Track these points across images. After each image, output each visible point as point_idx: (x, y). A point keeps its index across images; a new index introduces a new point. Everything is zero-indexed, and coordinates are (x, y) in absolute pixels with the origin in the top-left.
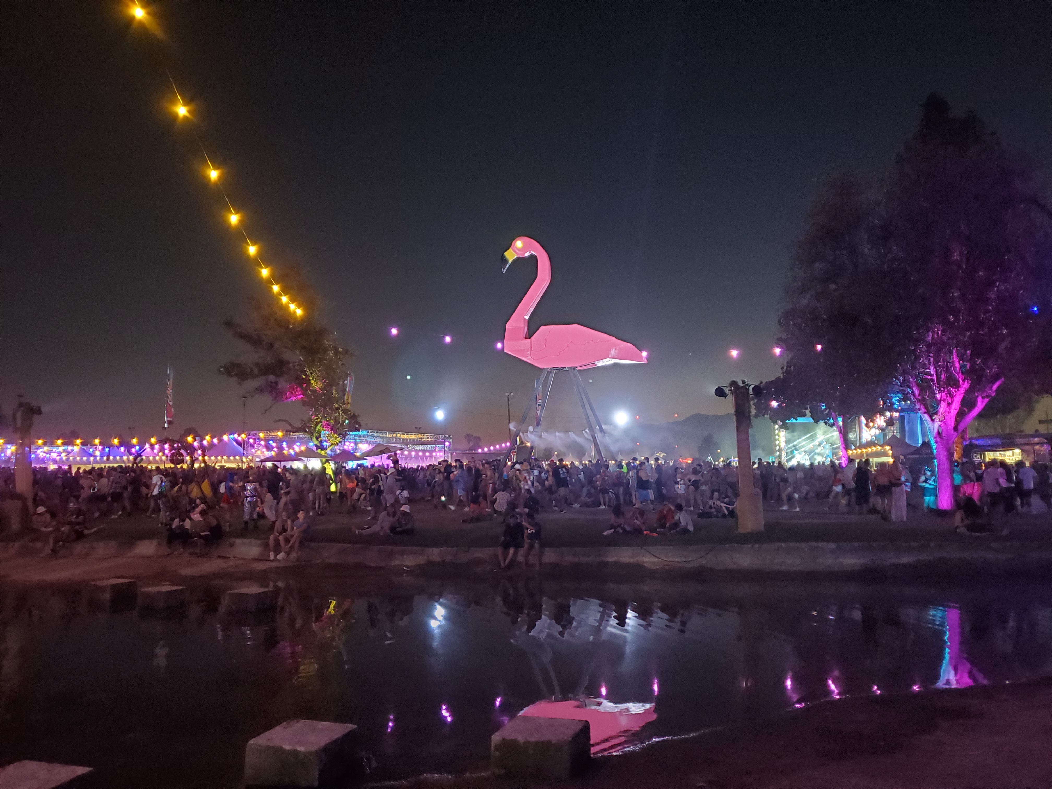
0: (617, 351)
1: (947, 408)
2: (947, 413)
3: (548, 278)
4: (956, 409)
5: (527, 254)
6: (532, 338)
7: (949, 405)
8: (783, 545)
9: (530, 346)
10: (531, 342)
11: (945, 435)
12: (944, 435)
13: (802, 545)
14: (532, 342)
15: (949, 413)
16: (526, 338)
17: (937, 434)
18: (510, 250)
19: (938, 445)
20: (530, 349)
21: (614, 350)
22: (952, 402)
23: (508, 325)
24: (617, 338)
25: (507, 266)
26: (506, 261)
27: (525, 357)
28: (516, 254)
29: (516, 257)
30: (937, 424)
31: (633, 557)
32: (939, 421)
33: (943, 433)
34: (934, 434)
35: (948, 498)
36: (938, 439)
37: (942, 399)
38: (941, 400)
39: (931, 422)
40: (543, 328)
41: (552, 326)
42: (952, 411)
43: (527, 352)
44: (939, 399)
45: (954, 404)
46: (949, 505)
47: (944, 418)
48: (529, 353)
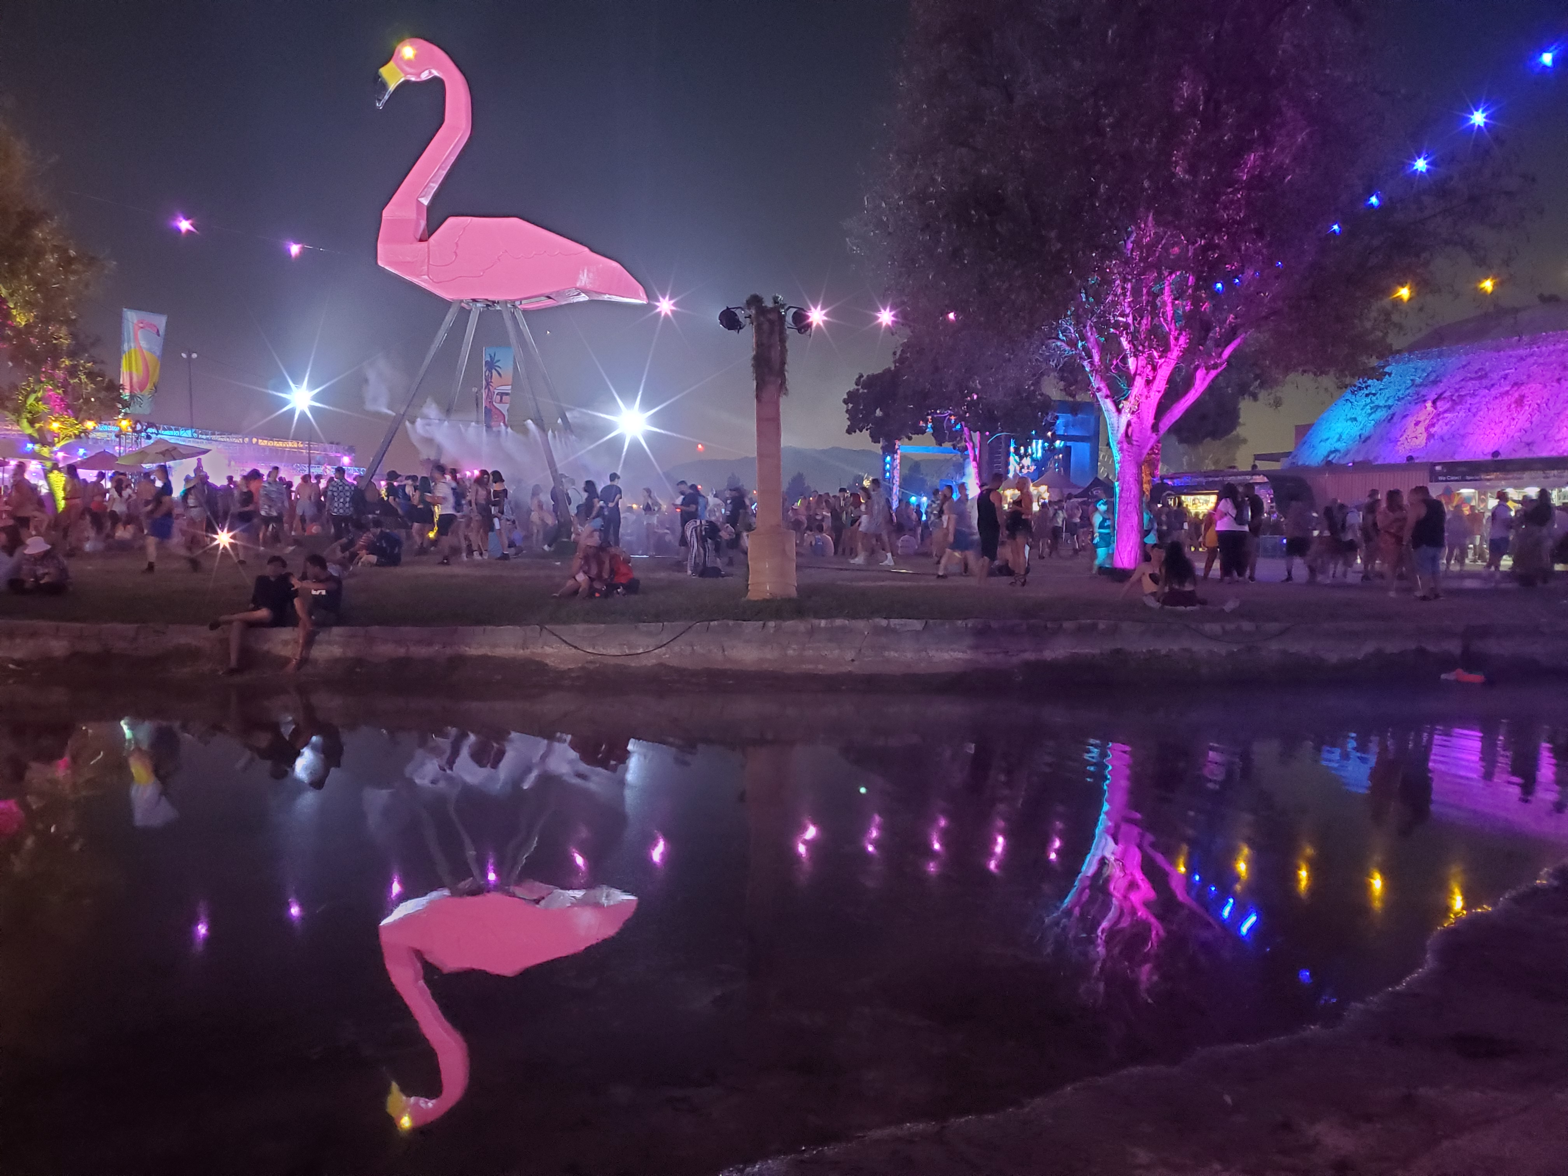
0: (591, 275)
1: (1145, 390)
2: (1143, 399)
3: (464, 126)
4: (1159, 392)
5: (425, 76)
6: (432, 239)
7: (1149, 383)
8: (823, 623)
9: (426, 255)
10: (428, 248)
11: (1137, 439)
12: (1134, 438)
13: (861, 624)
14: (431, 248)
15: (1147, 397)
16: (421, 240)
17: (1124, 435)
18: (391, 64)
19: (1124, 457)
20: (426, 260)
21: (586, 271)
22: (1154, 378)
23: (386, 213)
24: (591, 250)
25: (386, 97)
26: (384, 86)
27: (418, 276)
28: (402, 75)
29: (402, 80)
30: (1126, 417)
31: (524, 646)
32: (1129, 412)
33: (1134, 435)
34: (1119, 435)
35: (1132, 548)
36: (1125, 446)
37: (1138, 372)
38: (1135, 374)
39: (1116, 414)
40: (451, 221)
41: (469, 219)
42: (1152, 394)
43: (421, 267)
44: (1132, 372)
45: (1156, 382)
46: (1132, 561)
47: (1138, 406)
48: (425, 268)
